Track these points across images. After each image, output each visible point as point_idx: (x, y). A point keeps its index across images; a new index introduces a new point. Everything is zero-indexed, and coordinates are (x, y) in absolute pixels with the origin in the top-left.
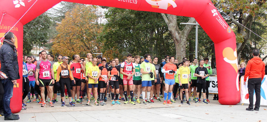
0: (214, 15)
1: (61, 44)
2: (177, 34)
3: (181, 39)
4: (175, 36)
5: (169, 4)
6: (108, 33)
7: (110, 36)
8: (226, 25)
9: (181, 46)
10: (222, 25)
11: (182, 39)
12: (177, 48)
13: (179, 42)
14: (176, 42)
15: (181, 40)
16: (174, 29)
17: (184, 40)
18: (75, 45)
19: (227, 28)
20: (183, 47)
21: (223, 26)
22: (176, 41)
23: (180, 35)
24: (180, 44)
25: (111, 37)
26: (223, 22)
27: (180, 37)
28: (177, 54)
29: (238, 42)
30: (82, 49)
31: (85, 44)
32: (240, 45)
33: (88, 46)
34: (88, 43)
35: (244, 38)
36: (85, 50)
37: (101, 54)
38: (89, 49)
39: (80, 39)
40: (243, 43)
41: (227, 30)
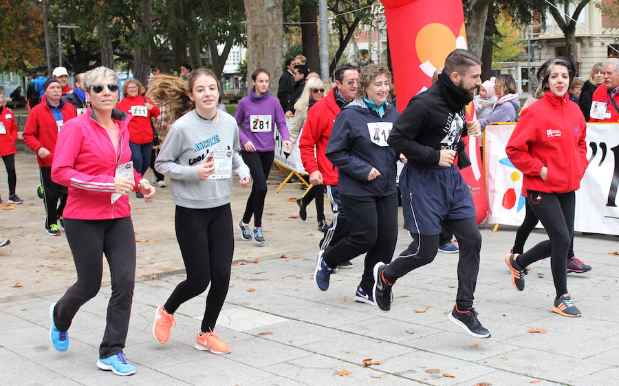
28: (248, 21)
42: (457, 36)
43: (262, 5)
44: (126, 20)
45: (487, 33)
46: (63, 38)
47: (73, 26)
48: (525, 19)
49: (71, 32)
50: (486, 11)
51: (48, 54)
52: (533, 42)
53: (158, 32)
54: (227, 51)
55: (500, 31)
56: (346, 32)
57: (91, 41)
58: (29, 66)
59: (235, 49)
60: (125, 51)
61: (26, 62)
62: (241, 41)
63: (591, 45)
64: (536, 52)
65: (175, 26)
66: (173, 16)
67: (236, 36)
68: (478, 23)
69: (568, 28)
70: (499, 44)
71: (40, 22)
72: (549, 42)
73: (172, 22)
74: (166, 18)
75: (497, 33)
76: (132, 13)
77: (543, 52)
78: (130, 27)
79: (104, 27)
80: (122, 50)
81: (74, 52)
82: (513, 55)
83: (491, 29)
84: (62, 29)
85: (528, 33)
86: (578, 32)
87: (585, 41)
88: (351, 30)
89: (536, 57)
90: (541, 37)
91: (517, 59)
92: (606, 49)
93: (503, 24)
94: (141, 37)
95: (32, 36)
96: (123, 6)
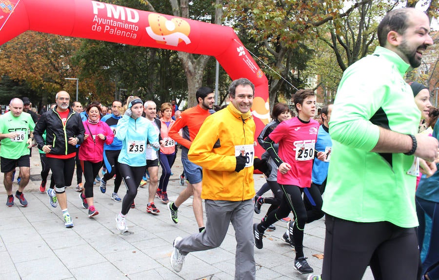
0: (240, 54)
1: (12, 60)
2: (190, 63)
3: (195, 71)
4: (187, 67)
5: (180, 39)
6: (89, 52)
7: (91, 56)
9: (196, 80)
10: (250, 67)
11: (197, 71)
12: (190, 82)
13: (193, 74)
14: (189, 75)
16: (187, 56)
17: (200, 72)
18: (35, 63)
19: (256, 71)
20: (198, 82)
21: (252, 69)
22: (188, 73)
23: (194, 65)
24: (194, 78)
25: (93, 58)
26: (252, 64)
27: (195, 68)
28: (189, 92)
29: (273, 78)
30: (46, 69)
31: (51, 62)
32: (276, 82)
33: (56, 65)
34: (55, 60)
35: (281, 74)
36: (51, 72)
37: (76, 80)
38: (58, 70)
39: (42, 54)
40: (281, 80)
41: (257, 74)
42: (266, 102)
43: (194, 86)
44: (144, 88)
46: (122, 94)
47: (125, 90)
48: (289, 97)
49: (124, 92)
50: (276, 94)
52: (291, 106)
53: (155, 93)
54: (180, 102)
56: (223, 98)
58: (109, 103)
59: (183, 101)
61: (108, 102)
62: (185, 98)
67: (184, 97)
68: (273, 98)
71: (114, 88)
73: (161, 90)
74: (159, 89)
75: (278, 102)
76: (147, 87)
78: (146, 92)
79: (137, 91)
84: (122, 90)
85: (289, 102)
88: (225, 97)
93: (280, 99)
95: (111, 92)
96: (144, 84)
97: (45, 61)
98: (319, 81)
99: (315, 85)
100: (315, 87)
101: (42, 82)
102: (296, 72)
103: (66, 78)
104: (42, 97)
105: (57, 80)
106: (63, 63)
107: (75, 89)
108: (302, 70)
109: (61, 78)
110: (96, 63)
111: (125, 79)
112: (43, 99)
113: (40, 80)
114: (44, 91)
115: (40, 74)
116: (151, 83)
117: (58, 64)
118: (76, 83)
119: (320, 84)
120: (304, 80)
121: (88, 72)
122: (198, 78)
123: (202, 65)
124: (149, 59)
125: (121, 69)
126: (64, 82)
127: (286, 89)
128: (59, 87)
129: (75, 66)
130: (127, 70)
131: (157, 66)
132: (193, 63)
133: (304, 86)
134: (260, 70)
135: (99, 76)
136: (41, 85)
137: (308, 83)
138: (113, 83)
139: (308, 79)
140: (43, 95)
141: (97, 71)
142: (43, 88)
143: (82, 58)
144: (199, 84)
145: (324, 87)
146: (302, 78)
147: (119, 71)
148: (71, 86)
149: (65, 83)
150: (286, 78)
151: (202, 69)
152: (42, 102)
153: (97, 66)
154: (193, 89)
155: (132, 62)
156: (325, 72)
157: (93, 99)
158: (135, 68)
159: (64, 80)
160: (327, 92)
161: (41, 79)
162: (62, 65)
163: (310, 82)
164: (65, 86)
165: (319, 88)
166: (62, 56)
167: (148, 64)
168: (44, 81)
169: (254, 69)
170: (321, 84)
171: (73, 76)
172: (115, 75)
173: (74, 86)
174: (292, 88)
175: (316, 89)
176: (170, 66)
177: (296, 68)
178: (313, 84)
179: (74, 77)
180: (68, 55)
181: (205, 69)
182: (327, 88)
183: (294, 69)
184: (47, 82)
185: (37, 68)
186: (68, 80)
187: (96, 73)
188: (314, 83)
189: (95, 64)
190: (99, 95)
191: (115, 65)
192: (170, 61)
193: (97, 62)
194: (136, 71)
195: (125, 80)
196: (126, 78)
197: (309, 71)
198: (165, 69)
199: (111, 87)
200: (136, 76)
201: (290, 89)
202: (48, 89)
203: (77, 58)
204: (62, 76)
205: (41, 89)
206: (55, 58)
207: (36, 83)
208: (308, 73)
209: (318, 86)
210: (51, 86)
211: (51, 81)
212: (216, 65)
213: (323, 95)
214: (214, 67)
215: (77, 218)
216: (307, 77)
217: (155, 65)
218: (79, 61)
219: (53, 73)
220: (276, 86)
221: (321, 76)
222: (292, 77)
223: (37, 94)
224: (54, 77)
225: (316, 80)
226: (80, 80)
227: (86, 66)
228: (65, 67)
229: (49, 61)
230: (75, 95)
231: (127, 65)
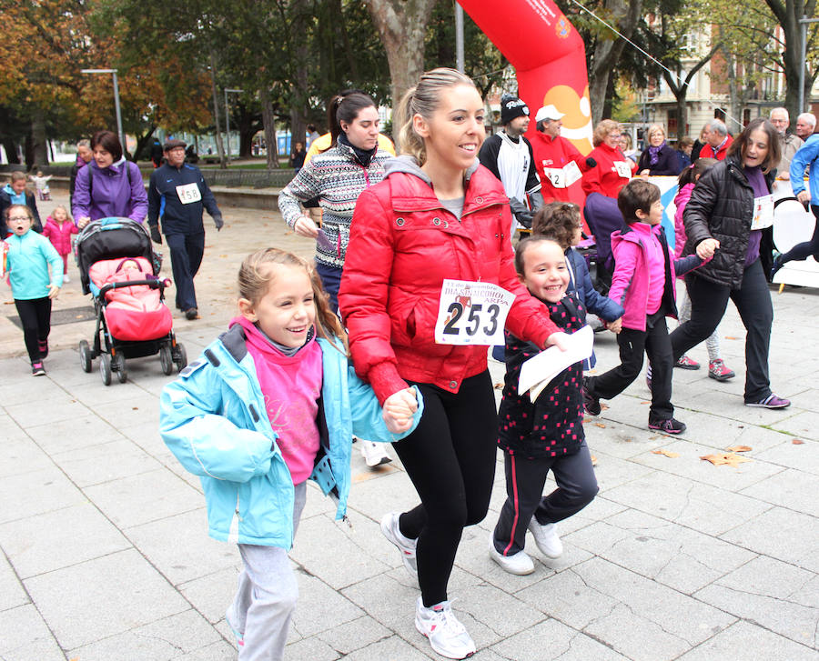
2: (391, 12)
3: (404, 32)
4: (384, 21)
7: (143, 9)
8: (551, 12)
9: (409, 54)
10: (538, 12)
11: (409, 30)
12: (394, 61)
13: (400, 39)
14: (390, 41)
15: (408, 34)
17: (417, 32)
19: (554, 21)
20: (414, 57)
21: (543, 17)
22: (387, 37)
23: (402, 15)
24: (404, 50)
25: (147, 14)
27: (404, 24)
28: (393, 84)
29: (600, 37)
30: (30, 51)
31: (41, 32)
32: (608, 45)
33: (57, 38)
34: (51, 26)
35: (618, 26)
36: (45, 56)
37: (112, 74)
38: (60, 51)
39: (15, 12)
40: (618, 42)
41: (558, 29)
42: (581, 97)
43: (406, 70)
44: (284, 84)
45: (608, 97)
46: (229, 101)
47: (237, 90)
48: (642, 84)
49: (237, 95)
50: (607, 76)
51: (217, 115)
52: (648, 105)
53: (313, 94)
55: (619, 94)
57: (255, 103)
58: (201, 126)
60: (284, 112)
61: (198, 123)
63: (700, 109)
64: (650, 114)
65: (327, 89)
66: (326, 80)
68: (600, 86)
69: (680, 92)
70: (618, 107)
71: (209, 86)
72: (662, 105)
74: (320, 82)
75: (616, 96)
76: (290, 78)
77: (657, 114)
78: (288, 91)
79: (265, 90)
80: (281, 111)
81: (239, 113)
82: (630, 117)
83: (611, 92)
84: (229, 93)
85: (642, 97)
86: (688, 98)
87: (695, 106)
89: (651, 119)
90: (655, 100)
91: (633, 120)
92: (713, 113)
93: (621, 88)
94: (297, 99)
95: (203, 100)
96: (282, 71)
97: (25, 29)
98: (713, 39)
99: (706, 51)
100: (705, 56)
101: (25, 83)
102: (657, 19)
103: (84, 71)
104: (29, 123)
105: (62, 77)
106: (72, 32)
107: (110, 96)
108: (671, 14)
109: (71, 71)
110: (155, 25)
111: (234, 61)
112: (34, 127)
113: (19, 80)
114: (32, 108)
115: (15, 63)
116: (298, 69)
117: (60, 35)
118: (111, 81)
119: (718, 48)
120: (678, 39)
121: (139, 50)
122: (414, 49)
123: (421, 14)
124: (290, 9)
125: (221, 38)
126: (81, 81)
127: (635, 64)
128: (70, 94)
129: (105, 37)
130: (235, 40)
131: (312, 24)
132: (397, 9)
133: (679, 54)
134: (562, 16)
135: (167, 60)
136: (24, 93)
137: (689, 46)
138: (205, 75)
139: (689, 36)
140: (32, 117)
141: (162, 48)
142: (29, 99)
143: (119, 15)
144: (417, 64)
145: (727, 55)
146: (673, 36)
147: (217, 44)
148: (99, 90)
149: (85, 84)
150: (630, 35)
151: (422, 25)
152: (34, 136)
153: (159, 35)
154: (402, 76)
155: (246, 17)
156: (728, 16)
157: (159, 119)
158: (255, 33)
159: (80, 76)
160: (735, 66)
161: (21, 75)
162: (71, 37)
163: (694, 43)
164: (84, 90)
165: (717, 56)
166: (67, 14)
167: (289, 21)
168: (29, 82)
169: (549, 17)
170: (720, 45)
171: (102, 63)
172: (208, 53)
173: (108, 88)
174: (649, 61)
175: (707, 59)
176: (342, 21)
177: (657, 10)
178: (701, 48)
179: (104, 67)
180: (83, 9)
181: (429, 24)
182: (734, 57)
183: (653, 14)
184: (37, 82)
185: (8, 48)
186: (90, 74)
187: (160, 52)
188: (704, 45)
189: (153, 29)
190: (174, 109)
191: (206, 29)
192: (343, 11)
193: (159, 23)
194: (258, 39)
195: (234, 65)
196: (236, 59)
197: (689, 17)
198: (329, 30)
199: (203, 84)
200: (260, 54)
201: (645, 62)
202: (41, 102)
203: (105, 16)
204: (73, 67)
205: (23, 102)
206: (50, 21)
207: (9, 87)
208: (686, 19)
209: (712, 52)
210: (50, 92)
211: (47, 79)
212: (454, 11)
213: (727, 74)
214: (452, 20)
215: (135, 409)
216: (684, 31)
217: (305, 23)
218: (111, 24)
219: (51, 58)
220: (607, 58)
221: (719, 26)
222: (649, 33)
223: (18, 117)
224: (55, 69)
225: (706, 38)
226: (120, 75)
227: (130, 35)
228: (79, 42)
229: (36, 28)
230: (113, 111)
231: (235, 28)
